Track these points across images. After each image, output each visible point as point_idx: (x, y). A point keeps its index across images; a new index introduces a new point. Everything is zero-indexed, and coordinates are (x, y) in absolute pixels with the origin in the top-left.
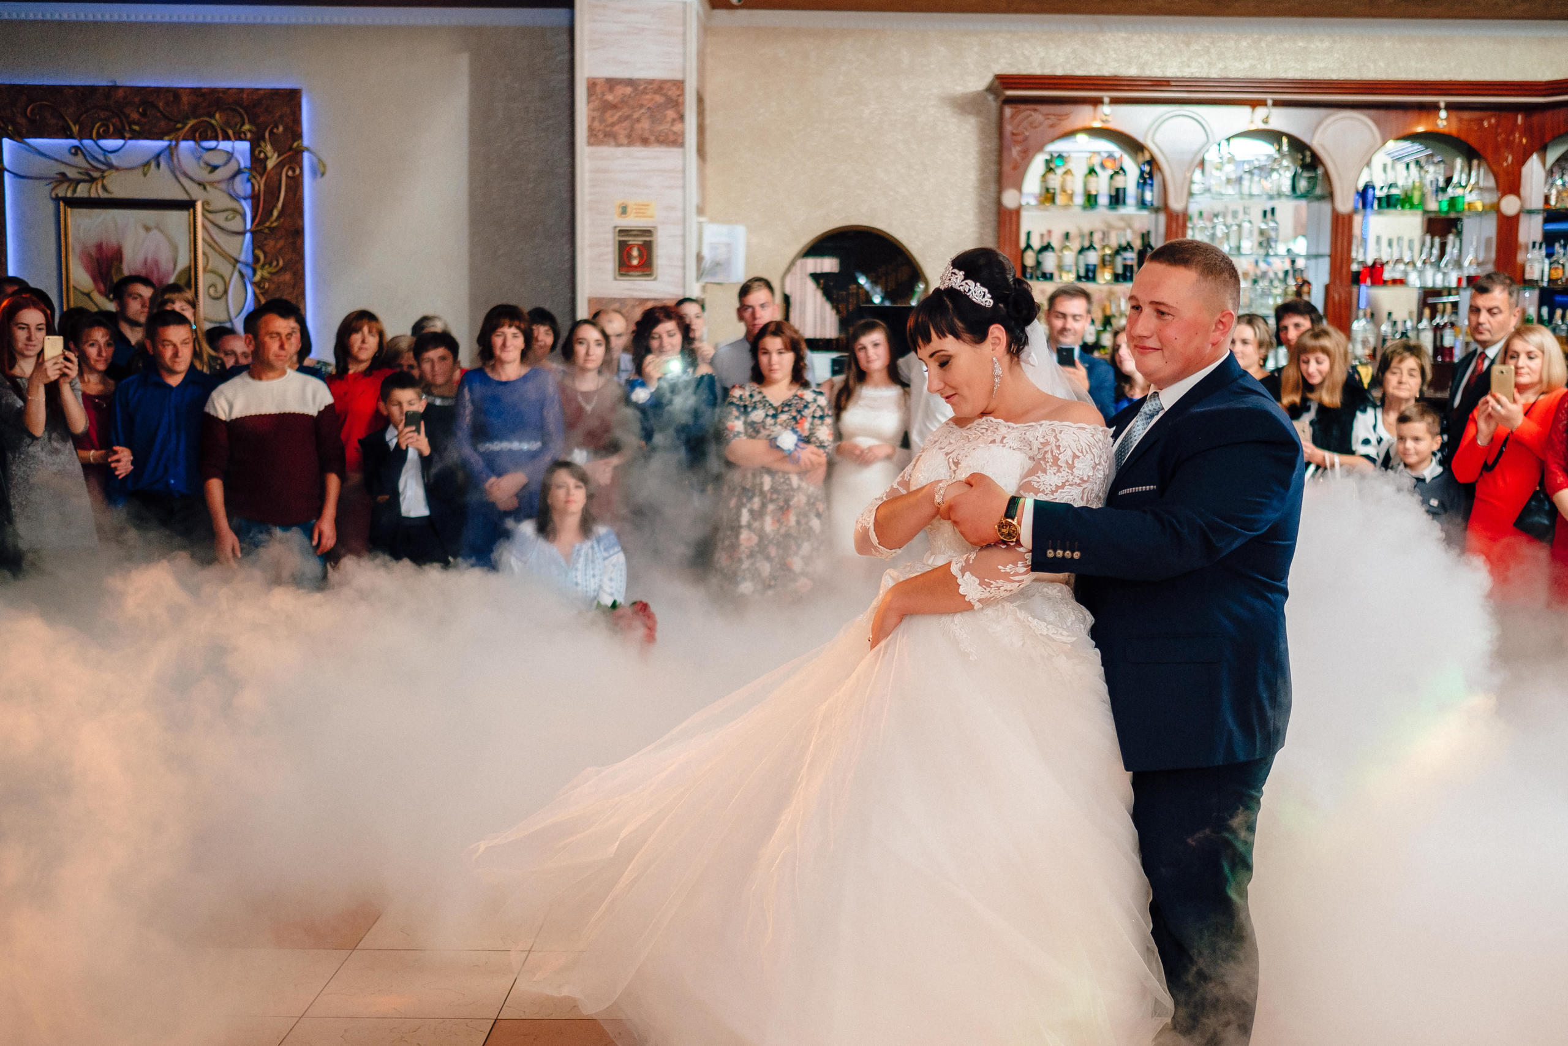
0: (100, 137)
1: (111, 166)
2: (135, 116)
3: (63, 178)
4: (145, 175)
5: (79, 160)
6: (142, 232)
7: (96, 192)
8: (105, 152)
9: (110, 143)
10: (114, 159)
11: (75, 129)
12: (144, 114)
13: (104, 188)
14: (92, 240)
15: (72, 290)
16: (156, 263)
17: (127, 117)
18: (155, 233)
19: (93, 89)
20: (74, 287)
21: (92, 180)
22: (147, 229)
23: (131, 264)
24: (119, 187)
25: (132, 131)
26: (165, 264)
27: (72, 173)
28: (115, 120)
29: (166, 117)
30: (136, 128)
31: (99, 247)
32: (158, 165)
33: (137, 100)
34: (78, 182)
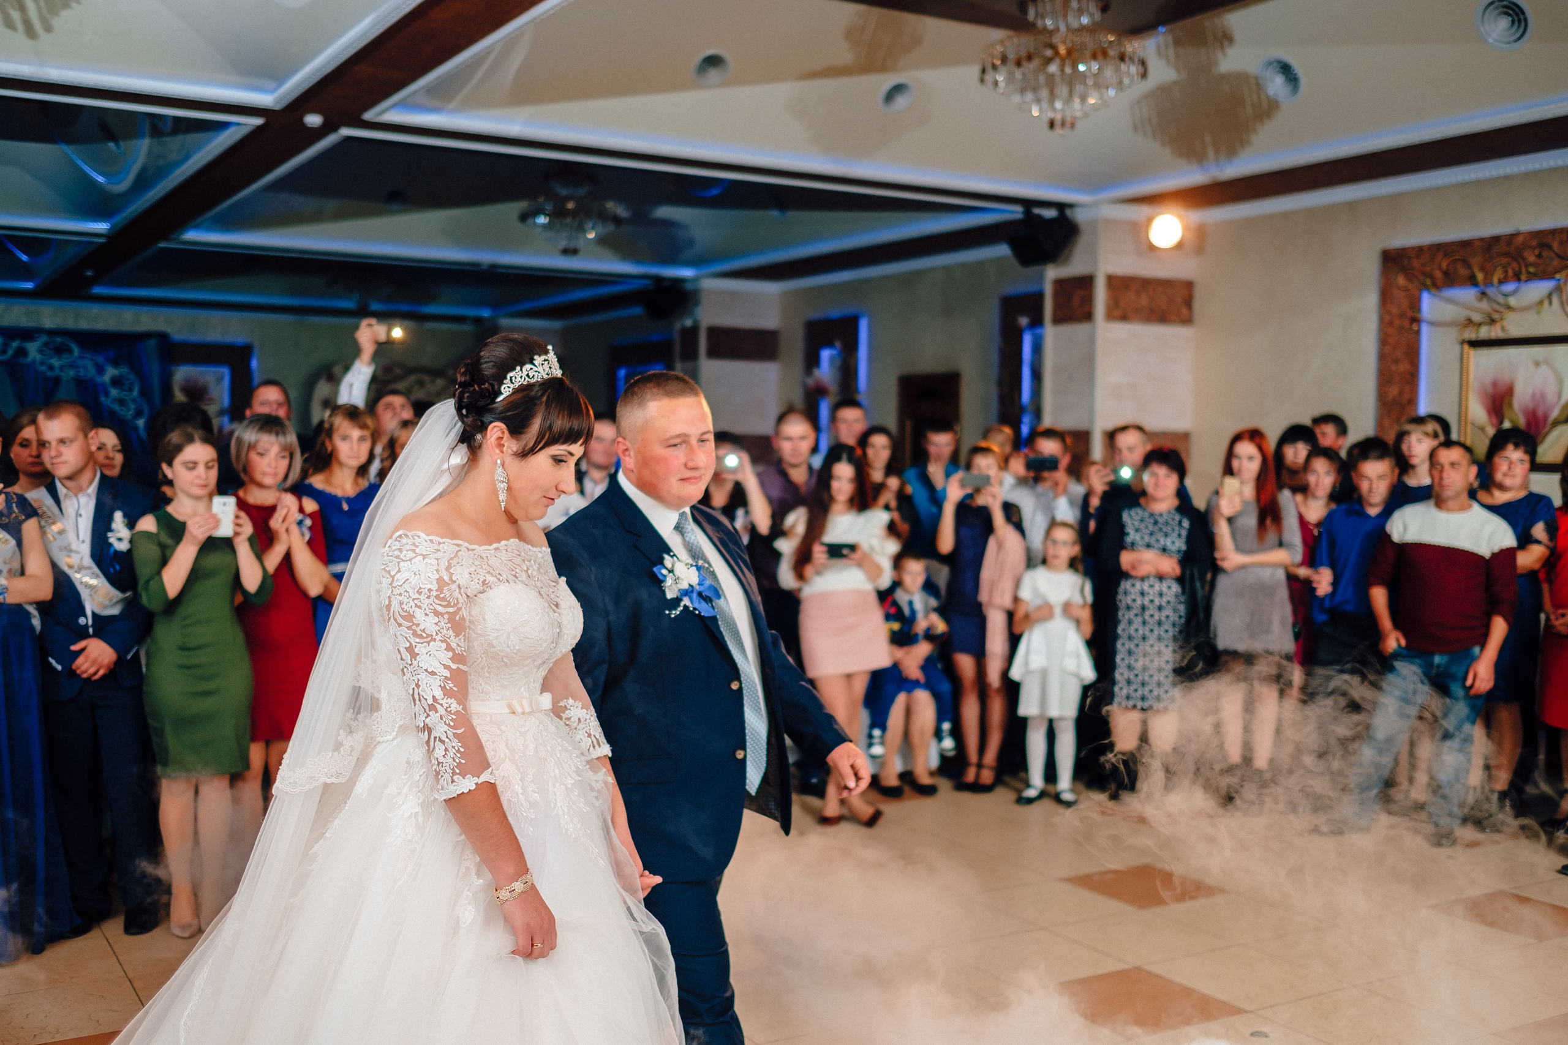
0: (1501, 282)
1: (1509, 307)
2: (1532, 258)
3: (1469, 322)
4: (1539, 313)
5: (1484, 305)
6: (1532, 368)
7: (1495, 332)
8: (1506, 295)
9: (1509, 287)
10: (1513, 301)
11: (1480, 276)
12: (1539, 256)
13: (1503, 329)
14: (1488, 378)
15: (1469, 425)
16: (1543, 396)
17: (1524, 259)
18: (1544, 369)
19: (1496, 239)
20: (1472, 424)
21: (1492, 321)
22: (1537, 364)
23: (1522, 398)
24: (1515, 327)
25: (1529, 273)
26: (1551, 398)
27: (1477, 317)
28: (1515, 265)
29: (1558, 256)
30: (1532, 270)
31: (1495, 384)
32: (1550, 303)
33: (1534, 243)
34: (1480, 324)
